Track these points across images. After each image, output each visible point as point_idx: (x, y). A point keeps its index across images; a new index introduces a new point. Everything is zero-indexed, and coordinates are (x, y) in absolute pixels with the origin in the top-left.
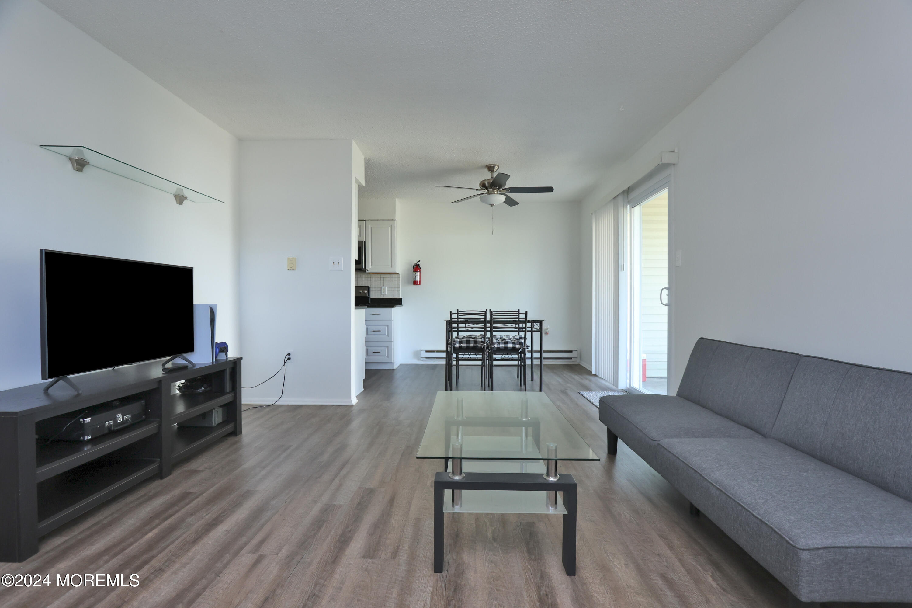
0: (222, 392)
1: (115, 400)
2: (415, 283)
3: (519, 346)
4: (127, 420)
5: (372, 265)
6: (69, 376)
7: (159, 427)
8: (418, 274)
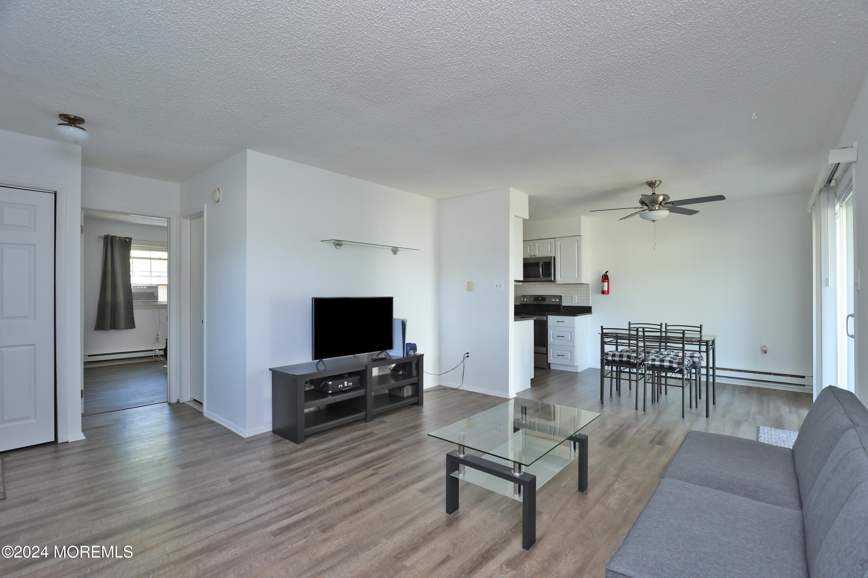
0: (410, 376)
1: (345, 374)
2: (603, 292)
4: (350, 386)
5: (560, 277)
6: (323, 360)
7: (366, 392)
8: (606, 284)
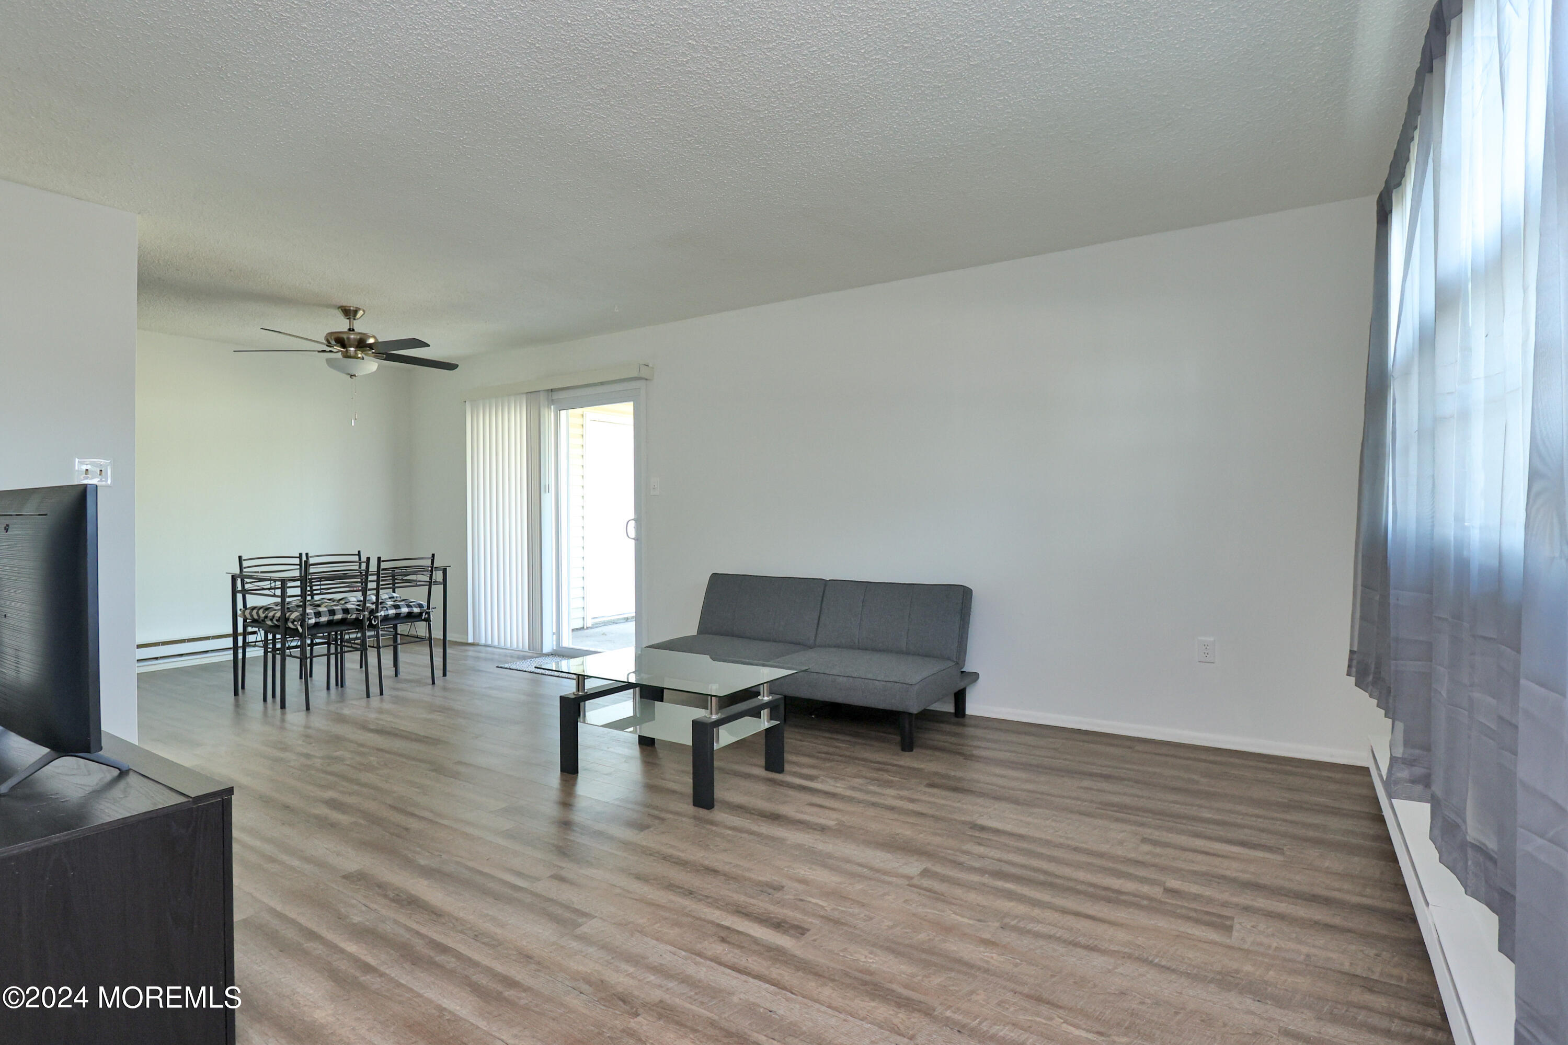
3: (419, 609)
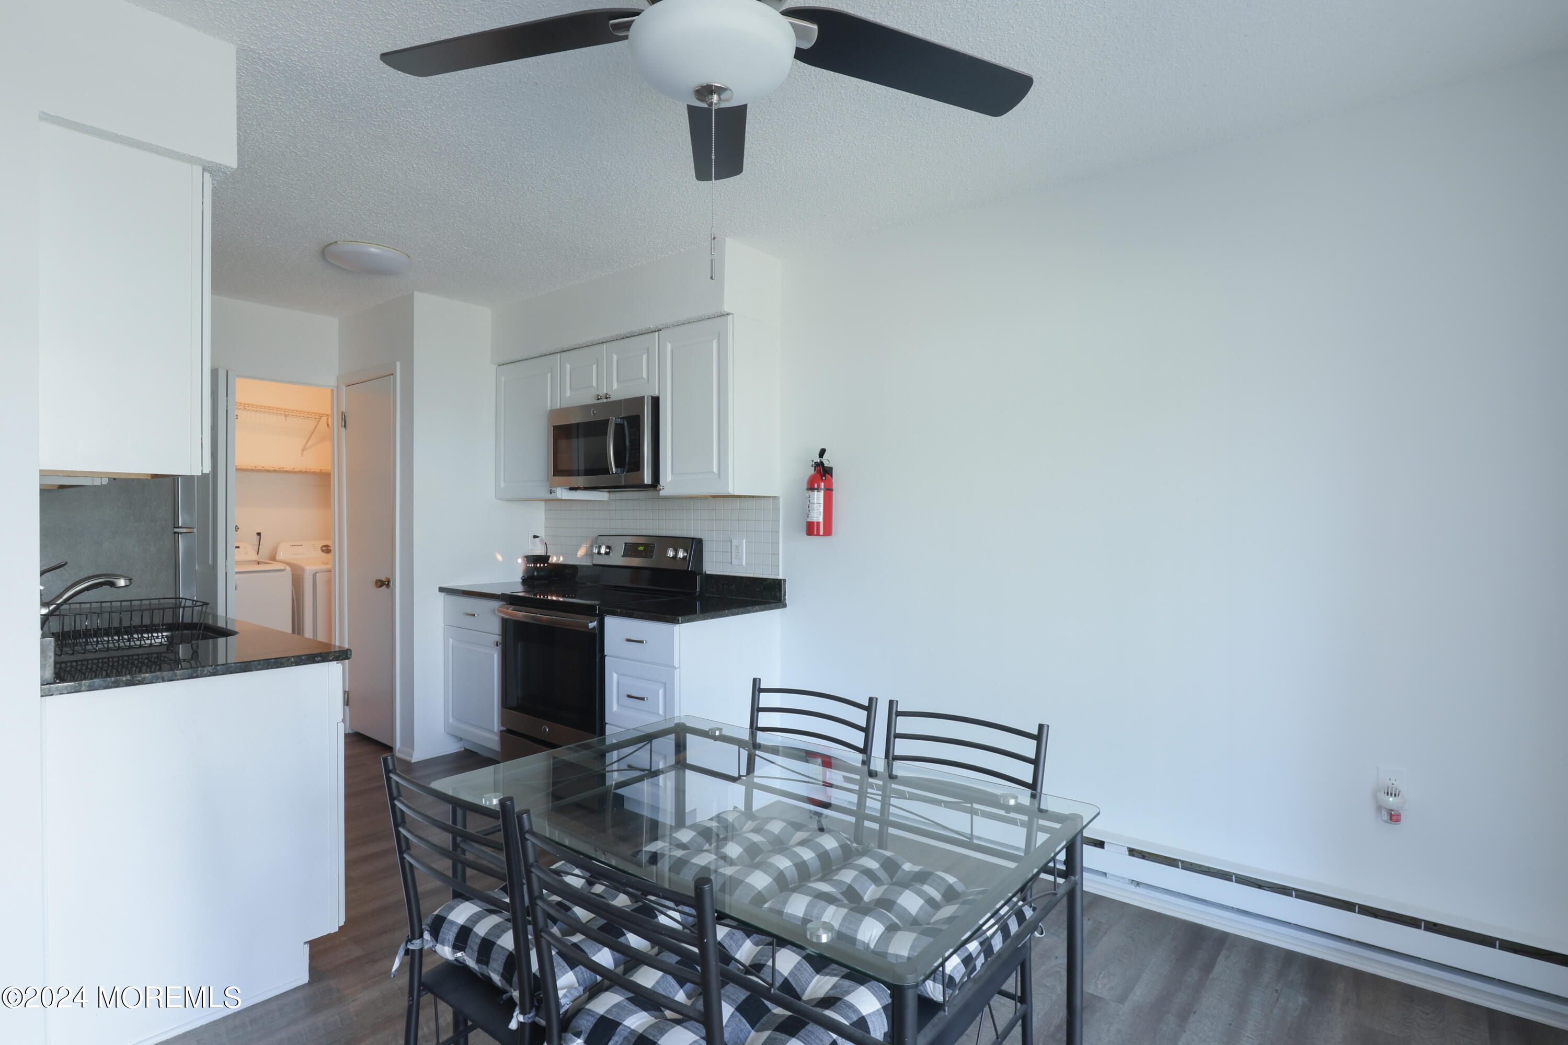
2: (811, 529)
5: (672, 472)
8: (818, 497)
